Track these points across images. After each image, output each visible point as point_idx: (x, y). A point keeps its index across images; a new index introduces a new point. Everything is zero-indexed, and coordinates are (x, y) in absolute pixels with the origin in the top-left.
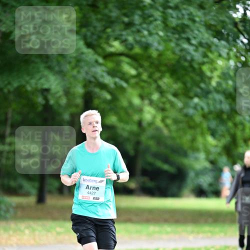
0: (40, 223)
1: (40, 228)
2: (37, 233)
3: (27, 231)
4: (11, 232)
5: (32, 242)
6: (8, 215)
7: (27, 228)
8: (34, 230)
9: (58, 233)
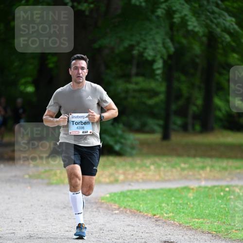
0: (165, 159)
1: (165, 164)
2: (162, 169)
3: (152, 167)
4: (137, 168)
5: (157, 177)
6: (134, 152)
7: (153, 164)
8: (159, 166)
9: (183, 169)
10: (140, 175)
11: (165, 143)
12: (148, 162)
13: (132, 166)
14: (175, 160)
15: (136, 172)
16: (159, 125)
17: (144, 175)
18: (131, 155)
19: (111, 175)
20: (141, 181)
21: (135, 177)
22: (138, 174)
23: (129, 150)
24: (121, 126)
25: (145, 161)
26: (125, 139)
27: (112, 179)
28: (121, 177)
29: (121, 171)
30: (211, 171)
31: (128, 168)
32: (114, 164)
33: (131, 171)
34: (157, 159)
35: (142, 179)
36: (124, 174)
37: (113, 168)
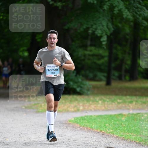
10: (93, 106)
11: (108, 87)
12: (97, 98)
13: (88, 101)
14: (114, 97)
15: (91, 104)
16: (104, 76)
17: (95, 107)
18: (87, 95)
19: (75, 106)
20: (93, 110)
21: (89, 108)
22: (91, 106)
23: (86, 91)
24: (81, 77)
25: (96, 98)
26: (83, 84)
27: (75, 109)
28: (81, 108)
29: (81, 104)
30: (136, 104)
31: (85, 102)
32: (77, 100)
33: (88, 104)
34: (103, 97)
35: (94, 109)
36: (83, 106)
37: (76, 102)
